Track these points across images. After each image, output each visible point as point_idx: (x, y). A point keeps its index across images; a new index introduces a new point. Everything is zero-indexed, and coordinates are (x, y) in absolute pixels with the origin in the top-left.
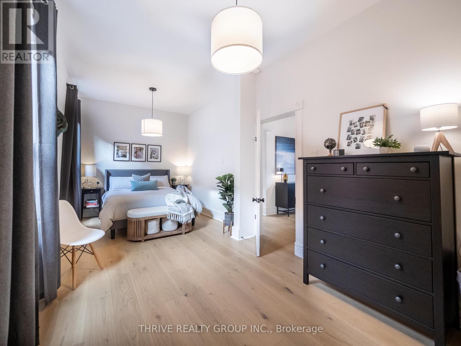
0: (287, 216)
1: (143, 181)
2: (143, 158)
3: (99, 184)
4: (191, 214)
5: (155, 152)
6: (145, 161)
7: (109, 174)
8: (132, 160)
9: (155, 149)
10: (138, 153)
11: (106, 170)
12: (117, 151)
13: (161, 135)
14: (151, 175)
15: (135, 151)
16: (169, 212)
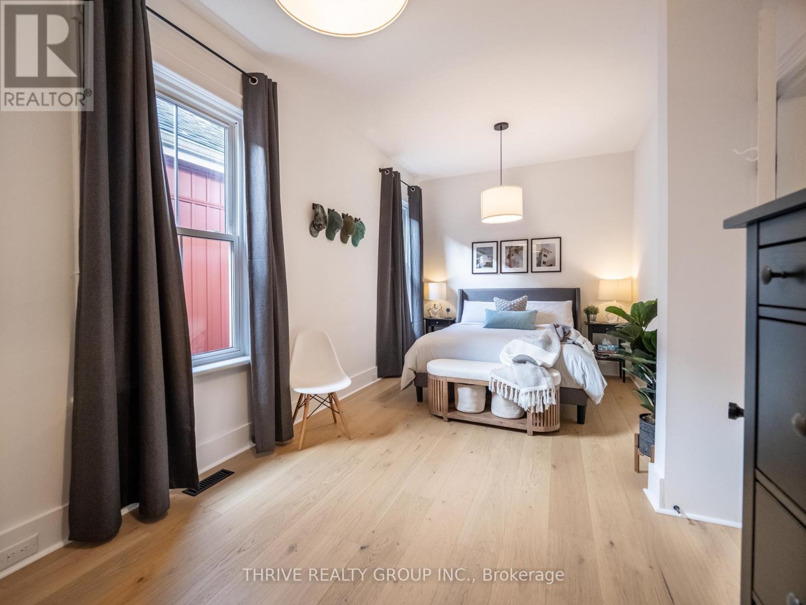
1: (508, 310)
2: (522, 267)
3: (450, 312)
4: (544, 393)
5: (548, 251)
6: (527, 272)
7: (464, 296)
8: (503, 271)
9: (548, 245)
10: (512, 258)
11: (459, 290)
12: (477, 257)
13: (520, 218)
14: (529, 300)
15: (508, 254)
16: (492, 378)
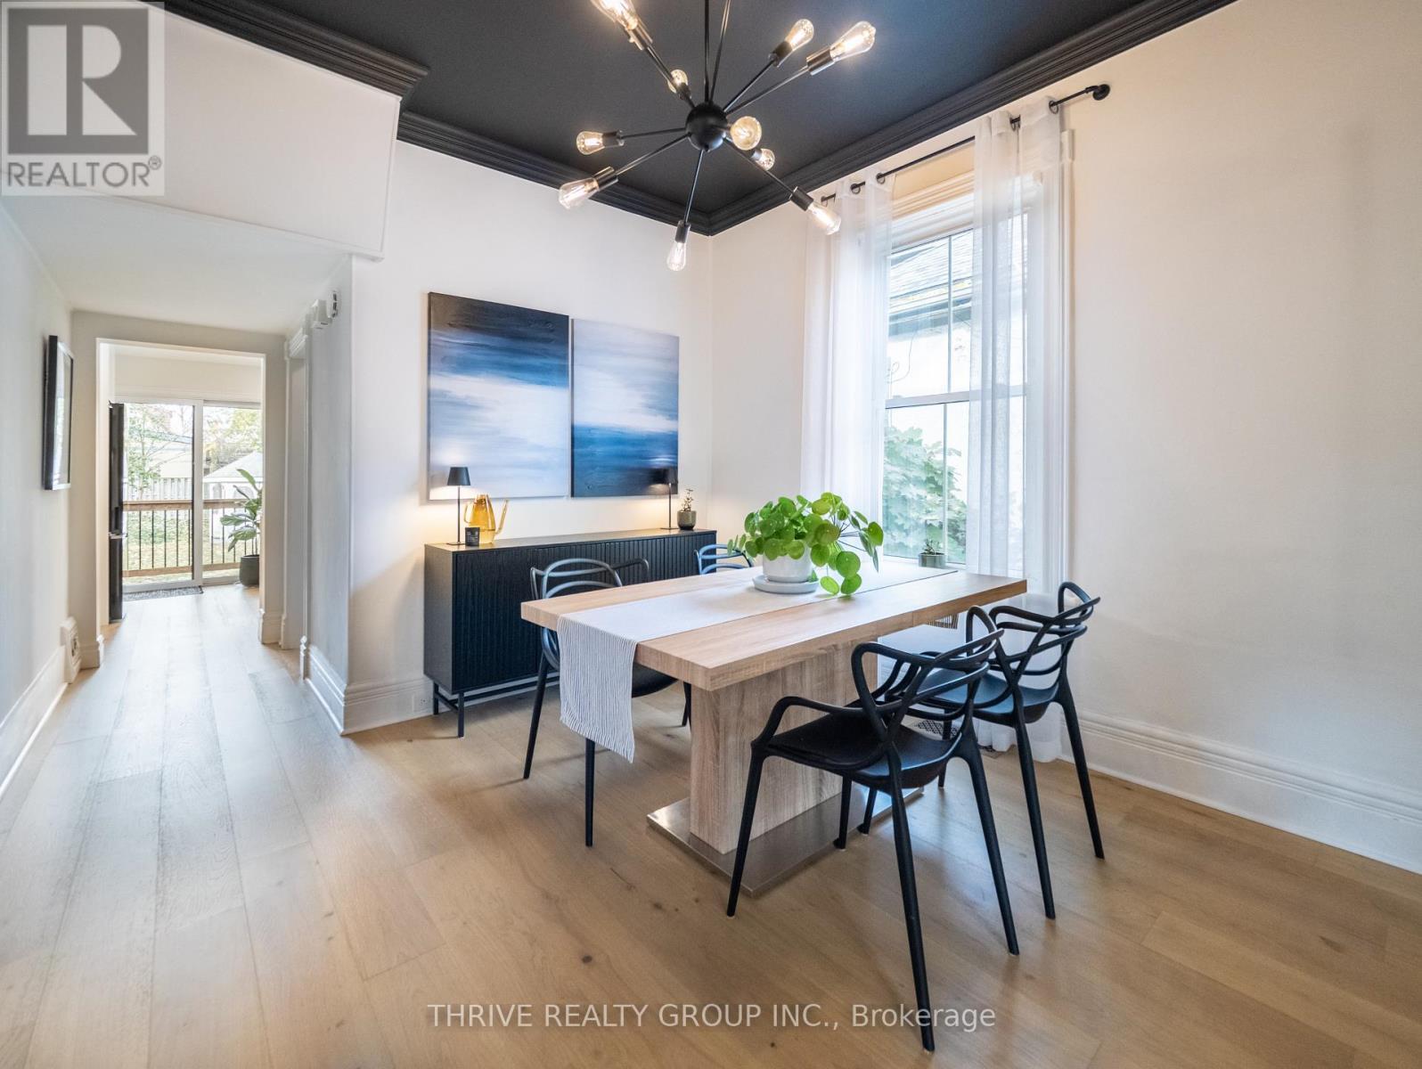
0: (455, 731)
